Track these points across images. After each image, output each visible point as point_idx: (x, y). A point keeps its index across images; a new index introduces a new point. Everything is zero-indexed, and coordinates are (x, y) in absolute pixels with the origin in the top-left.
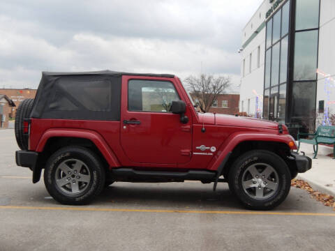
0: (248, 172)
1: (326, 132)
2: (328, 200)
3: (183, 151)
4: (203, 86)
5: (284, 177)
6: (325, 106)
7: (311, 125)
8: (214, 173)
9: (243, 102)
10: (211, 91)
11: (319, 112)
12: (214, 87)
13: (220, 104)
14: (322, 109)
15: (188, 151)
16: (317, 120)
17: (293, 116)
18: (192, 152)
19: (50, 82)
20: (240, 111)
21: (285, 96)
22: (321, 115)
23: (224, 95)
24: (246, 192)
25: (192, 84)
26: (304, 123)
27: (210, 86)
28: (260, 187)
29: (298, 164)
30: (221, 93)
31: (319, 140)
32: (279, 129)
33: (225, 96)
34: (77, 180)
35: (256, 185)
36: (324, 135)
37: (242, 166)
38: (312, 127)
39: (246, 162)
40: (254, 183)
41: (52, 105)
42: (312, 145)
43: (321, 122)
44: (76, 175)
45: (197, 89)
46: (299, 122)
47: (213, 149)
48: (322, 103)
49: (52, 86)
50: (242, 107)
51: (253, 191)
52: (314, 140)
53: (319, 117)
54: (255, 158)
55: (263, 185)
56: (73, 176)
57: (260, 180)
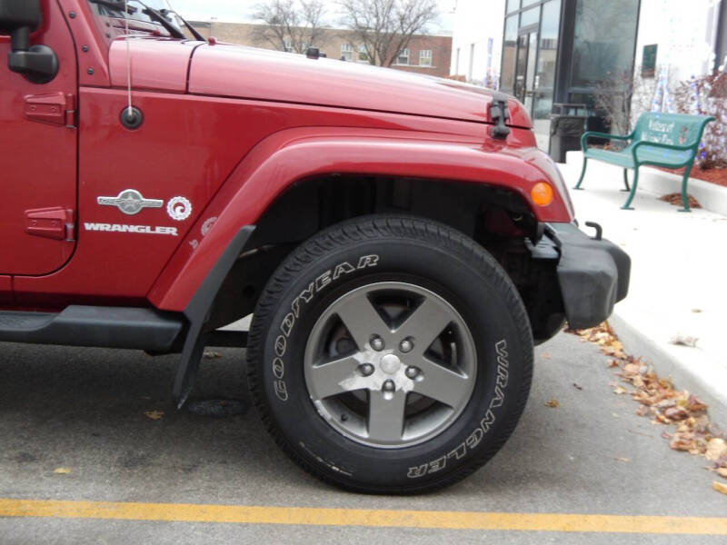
0: (336, 323)
1: (662, 131)
2: (683, 416)
3: (34, 213)
4: (377, 16)
5: (501, 349)
6: (660, 60)
7: (618, 109)
8: (176, 326)
9: (458, 50)
10: (395, 28)
11: (643, 76)
12: (402, 19)
13: (415, 59)
14: (650, 67)
15: (59, 213)
16: (635, 98)
17: (573, 85)
18: (77, 221)
20: (452, 73)
21: (555, 45)
22: (649, 82)
23: (423, 38)
24: (323, 410)
25: (351, 9)
26: (602, 104)
27: (394, 15)
28: (388, 387)
29: (569, 292)
30: (417, 33)
31: (644, 154)
32: (494, 121)
33: (426, 40)
35: (373, 383)
36: (656, 140)
37: (305, 295)
38: (621, 117)
39: (326, 279)
40: (364, 370)
42: (621, 170)
43: (645, 103)
45: (362, 21)
46: (589, 102)
47: (179, 209)
48: (651, 52)
50: (458, 65)
51: (356, 405)
52: (627, 155)
53: (641, 89)
54: (369, 260)
55: (405, 384)
57: (390, 357)
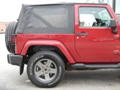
19: (28, 10)
34: (49, 73)
41: (30, 25)
44: (47, 69)
49: (29, 13)
56: (46, 70)
